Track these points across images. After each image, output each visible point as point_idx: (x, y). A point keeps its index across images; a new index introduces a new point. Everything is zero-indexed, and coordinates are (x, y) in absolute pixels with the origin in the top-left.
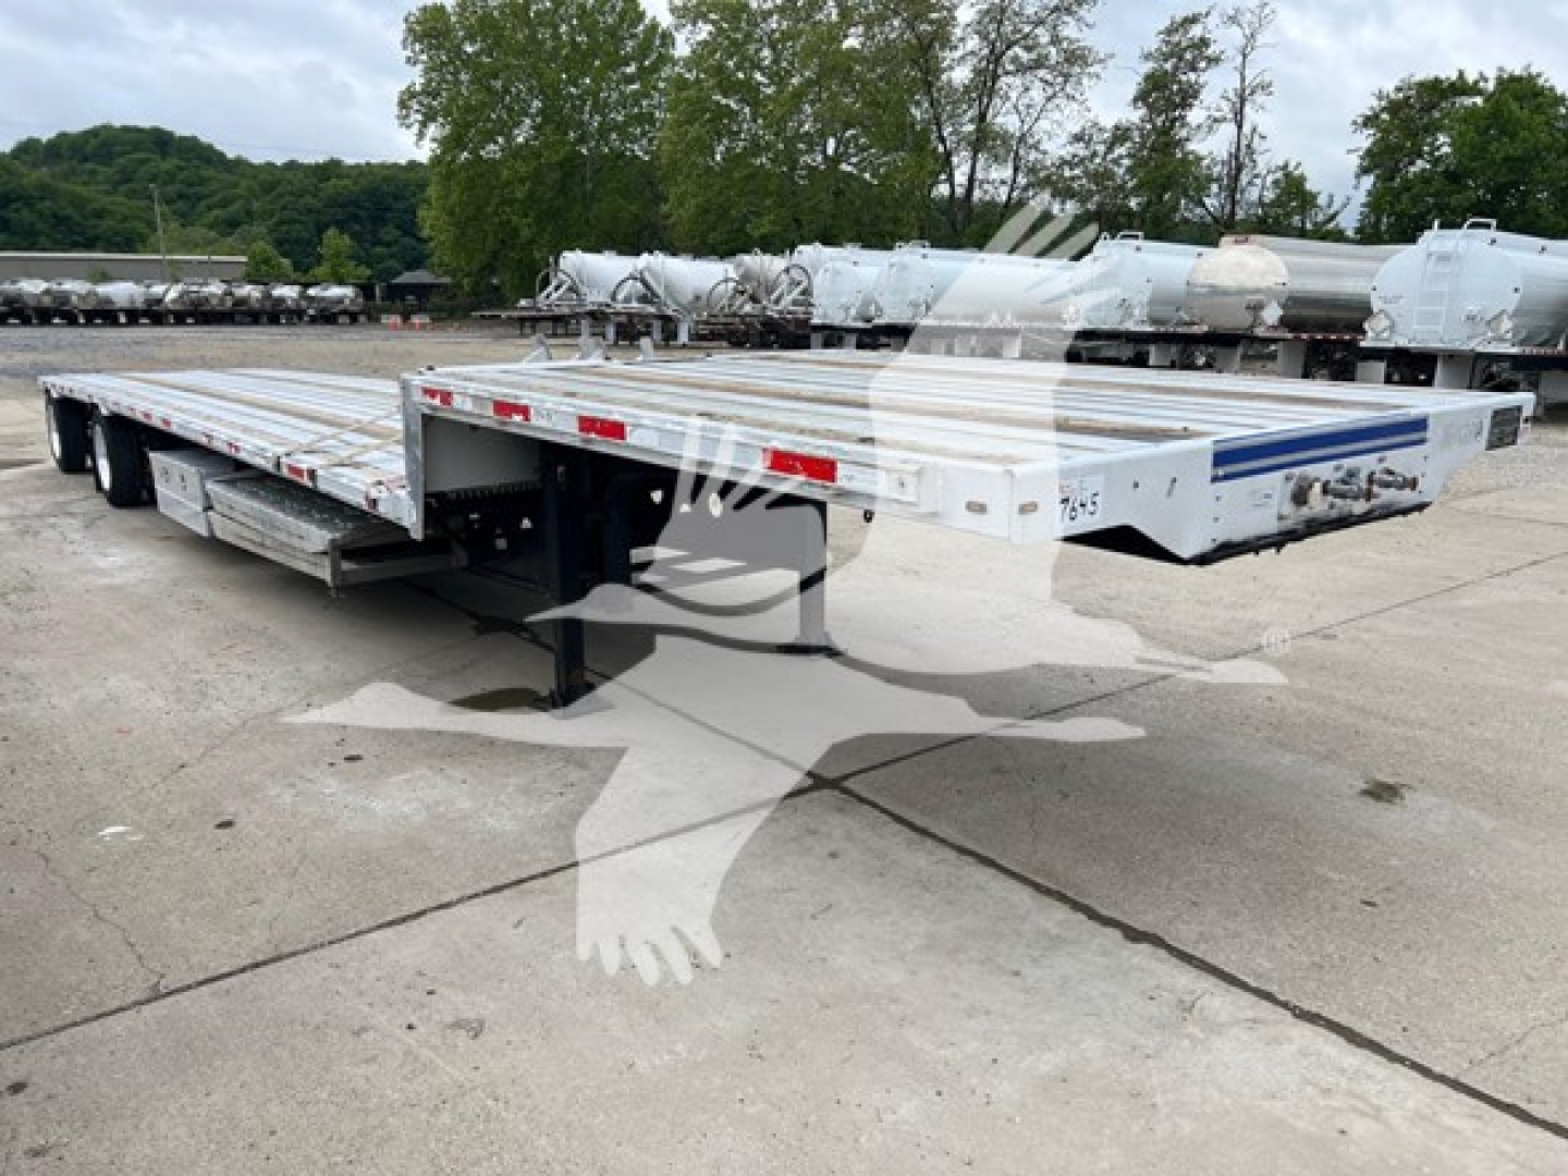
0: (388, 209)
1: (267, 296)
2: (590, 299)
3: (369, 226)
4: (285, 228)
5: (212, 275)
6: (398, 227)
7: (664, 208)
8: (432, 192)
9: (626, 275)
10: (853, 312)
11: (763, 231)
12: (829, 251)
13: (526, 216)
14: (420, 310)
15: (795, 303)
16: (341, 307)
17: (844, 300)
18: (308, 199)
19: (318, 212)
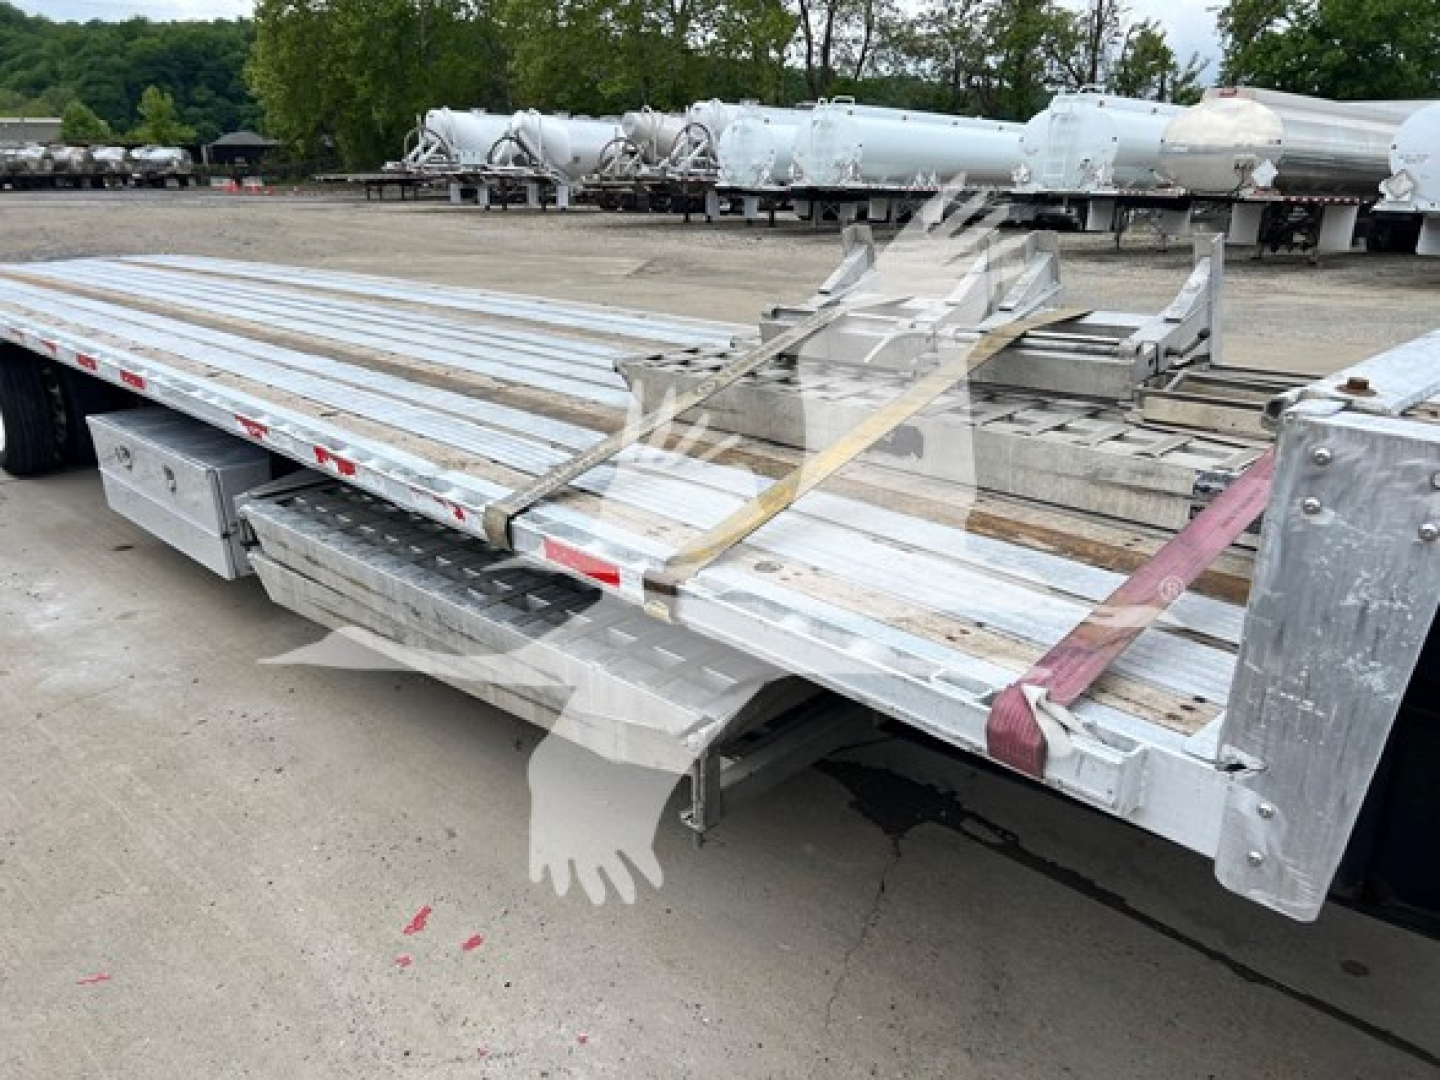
0: (200, 68)
1: (89, 159)
2: (463, 161)
3: (181, 87)
4: (92, 89)
5: (27, 138)
6: (210, 87)
7: (511, 66)
8: (258, 47)
9: (501, 135)
10: (766, 174)
11: (616, 89)
12: (730, 109)
13: (362, 74)
14: (253, 173)
15: (696, 164)
16: (169, 170)
17: (755, 162)
18: (116, 59)
19: (126, 71)
